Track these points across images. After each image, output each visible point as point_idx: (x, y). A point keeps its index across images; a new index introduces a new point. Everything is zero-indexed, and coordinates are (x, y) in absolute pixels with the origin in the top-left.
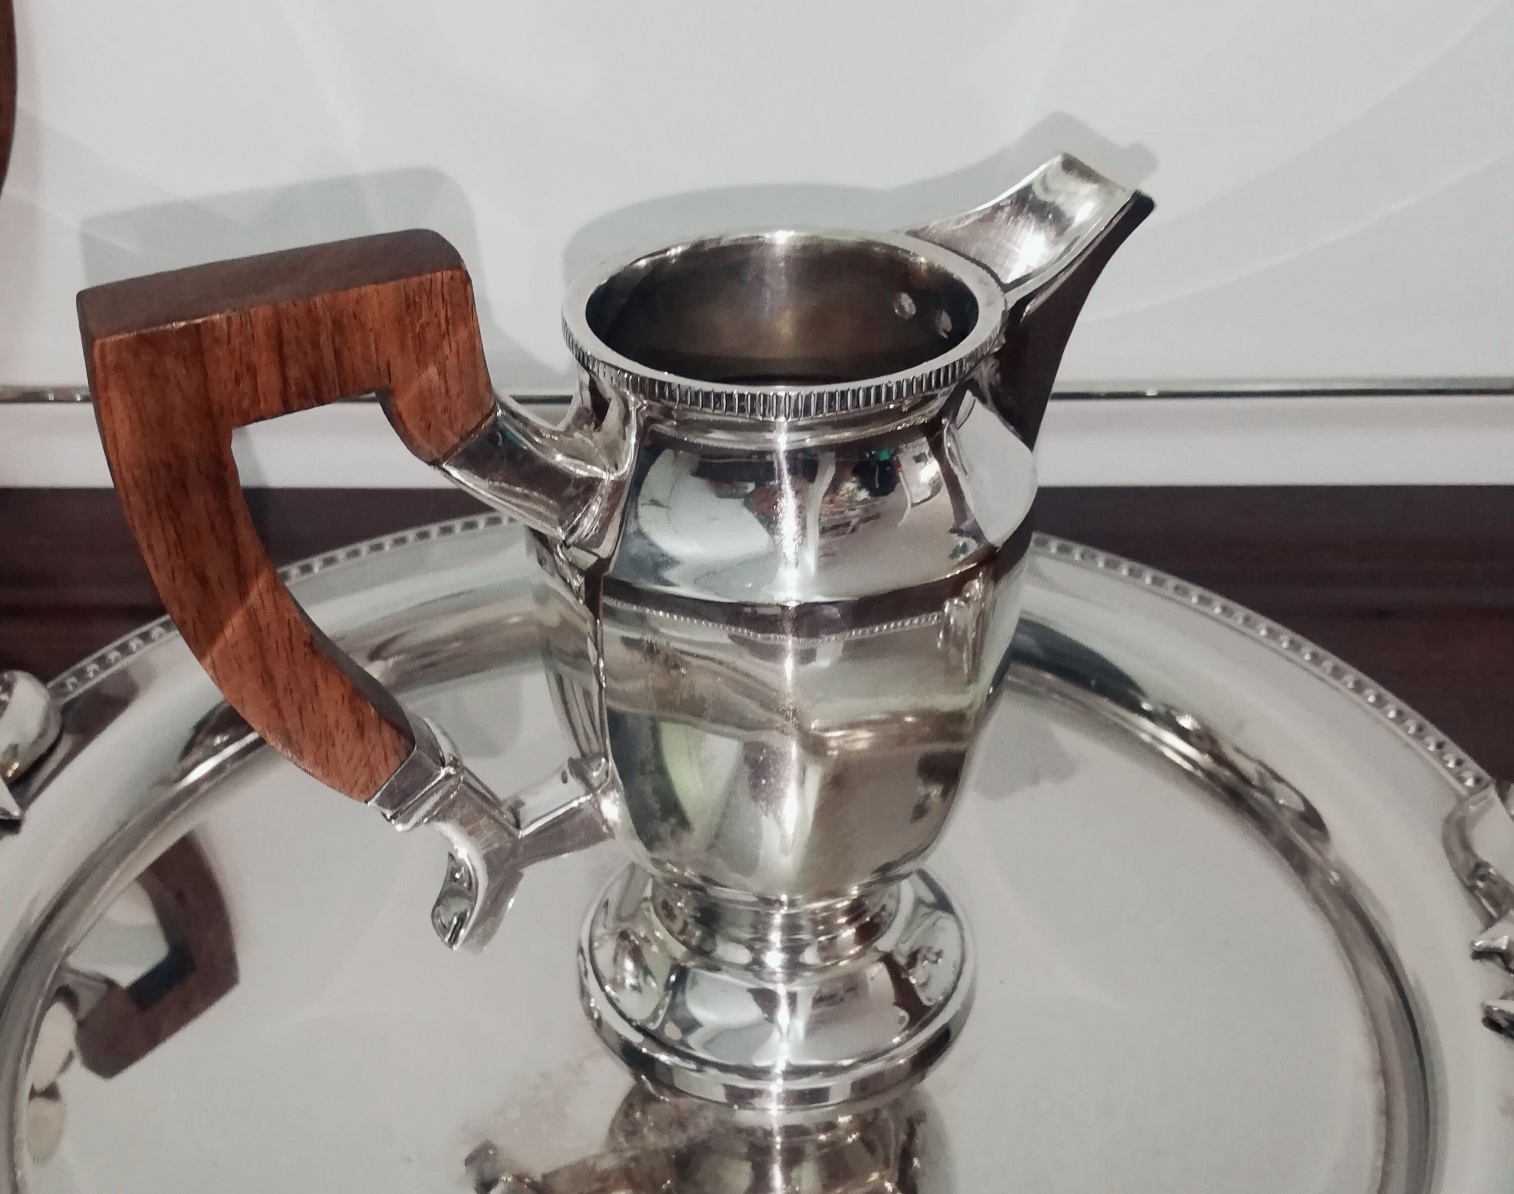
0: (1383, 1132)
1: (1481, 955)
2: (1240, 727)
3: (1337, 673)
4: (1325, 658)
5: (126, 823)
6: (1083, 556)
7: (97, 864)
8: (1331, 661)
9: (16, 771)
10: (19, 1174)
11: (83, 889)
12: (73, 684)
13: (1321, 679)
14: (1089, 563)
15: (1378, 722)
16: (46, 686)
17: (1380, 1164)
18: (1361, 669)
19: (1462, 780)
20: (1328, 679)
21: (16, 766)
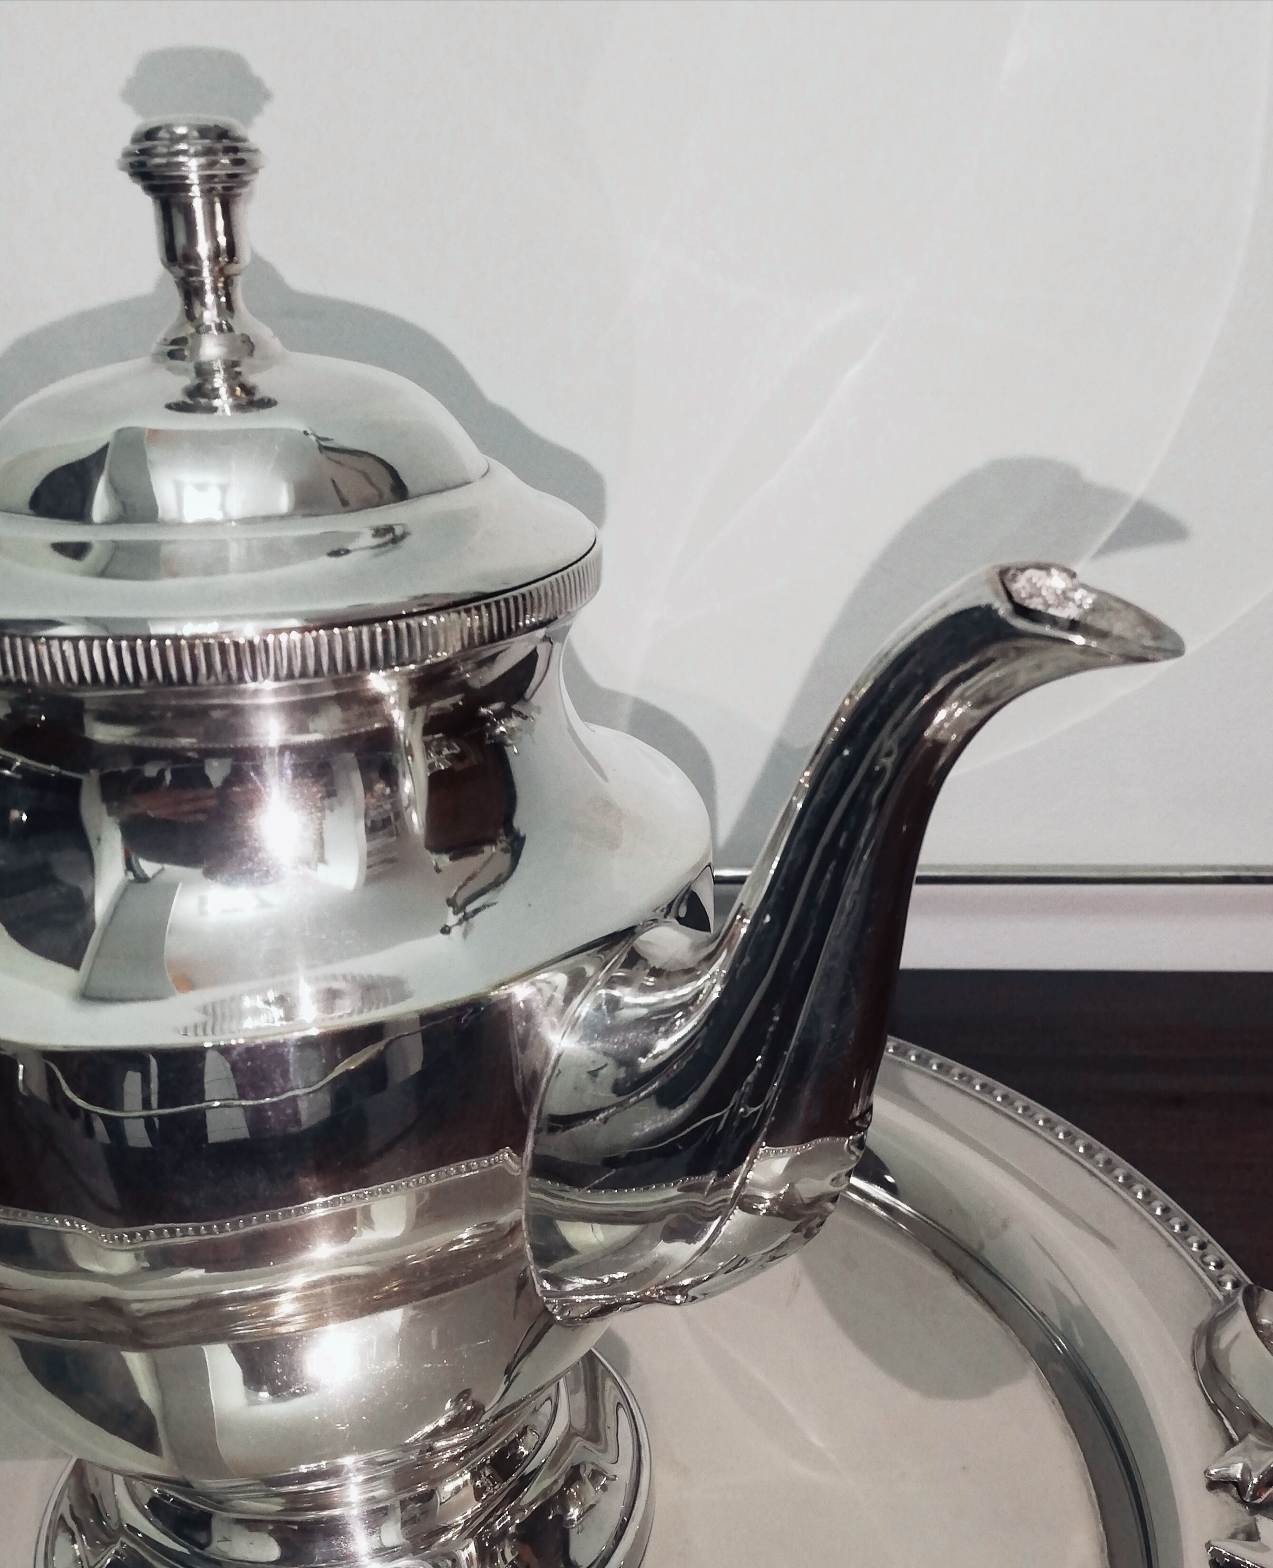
1: (1215, 1485)
19: (1220, 1284)
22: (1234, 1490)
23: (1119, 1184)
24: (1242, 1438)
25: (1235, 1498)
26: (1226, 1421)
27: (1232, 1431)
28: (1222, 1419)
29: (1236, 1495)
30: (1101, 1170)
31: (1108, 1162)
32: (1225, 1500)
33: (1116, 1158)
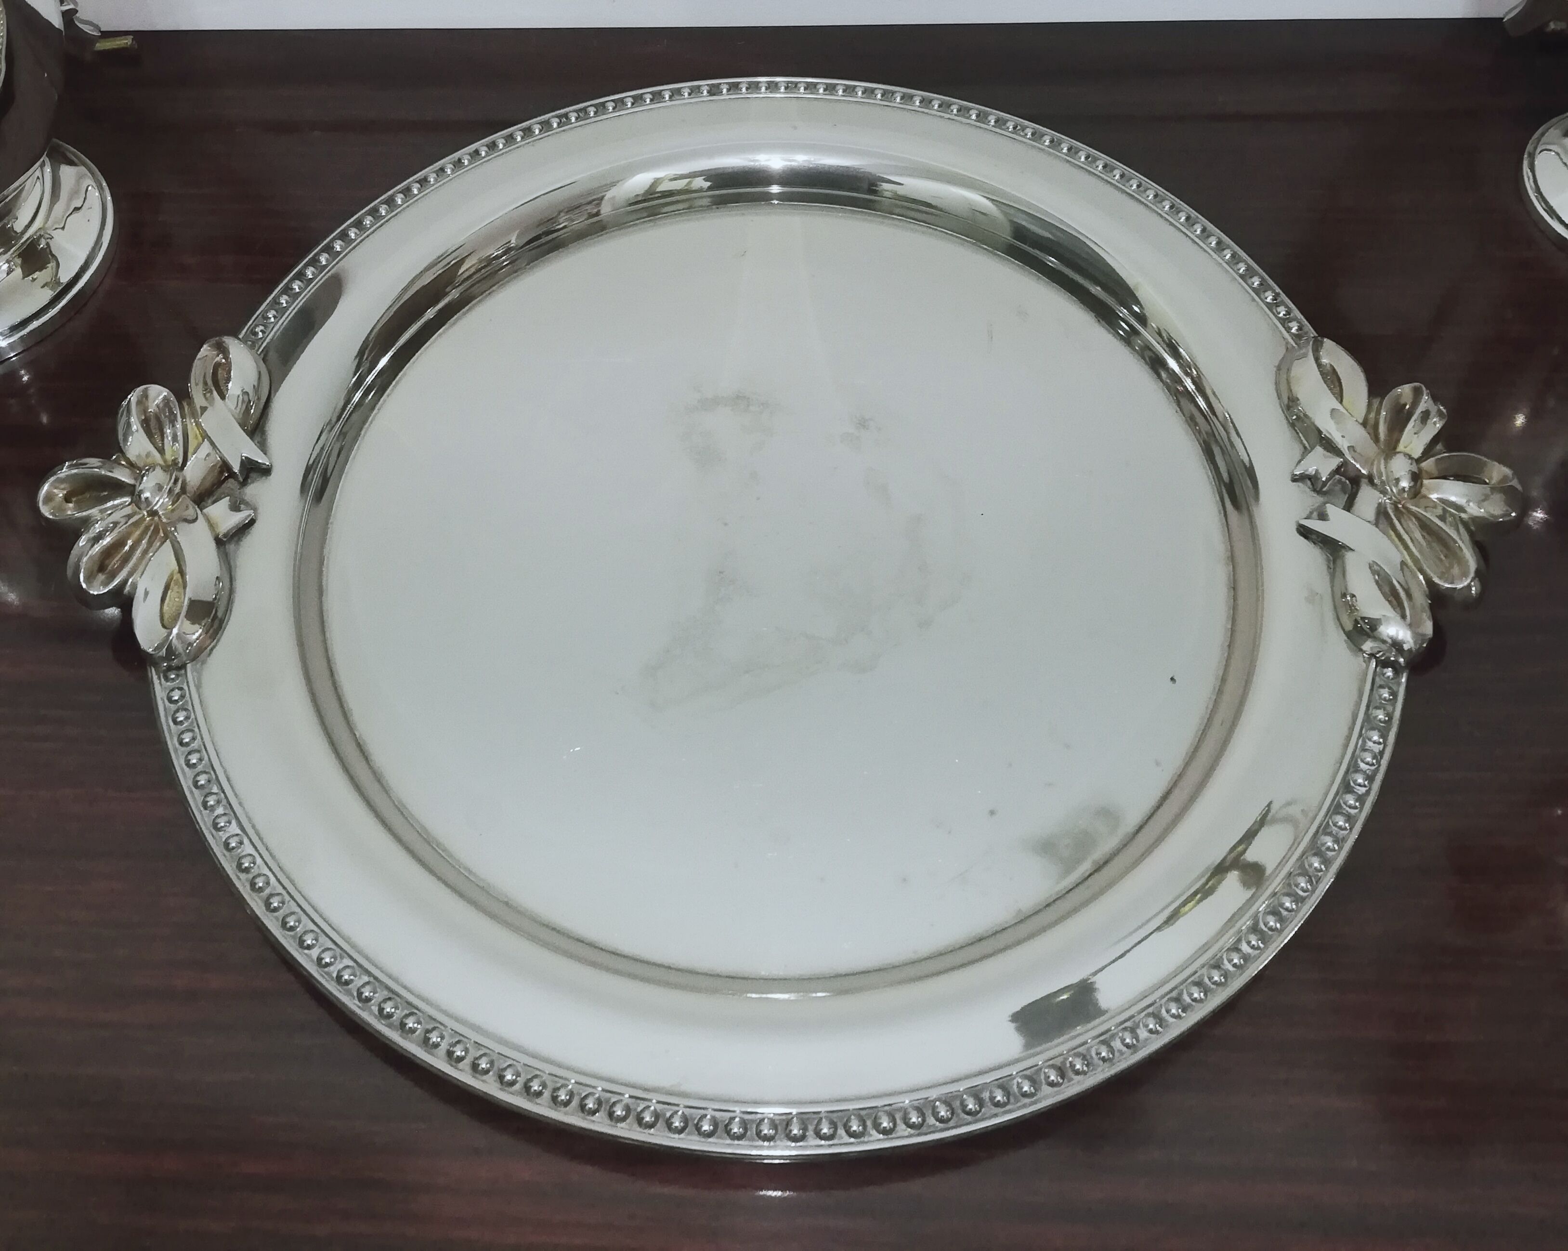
1: (1297, 478)
22: (1309, 482)
23: (1211, 249)
24: (1312, 448)
25: (1309, 488)
26: (1301, 435)
27: (1305, 442)
28: (1298, 433)
29: (1311, 487)
30: (1198, 236)
31: (1205, 230)
32: (1304, 488)
33: (1212, 227)
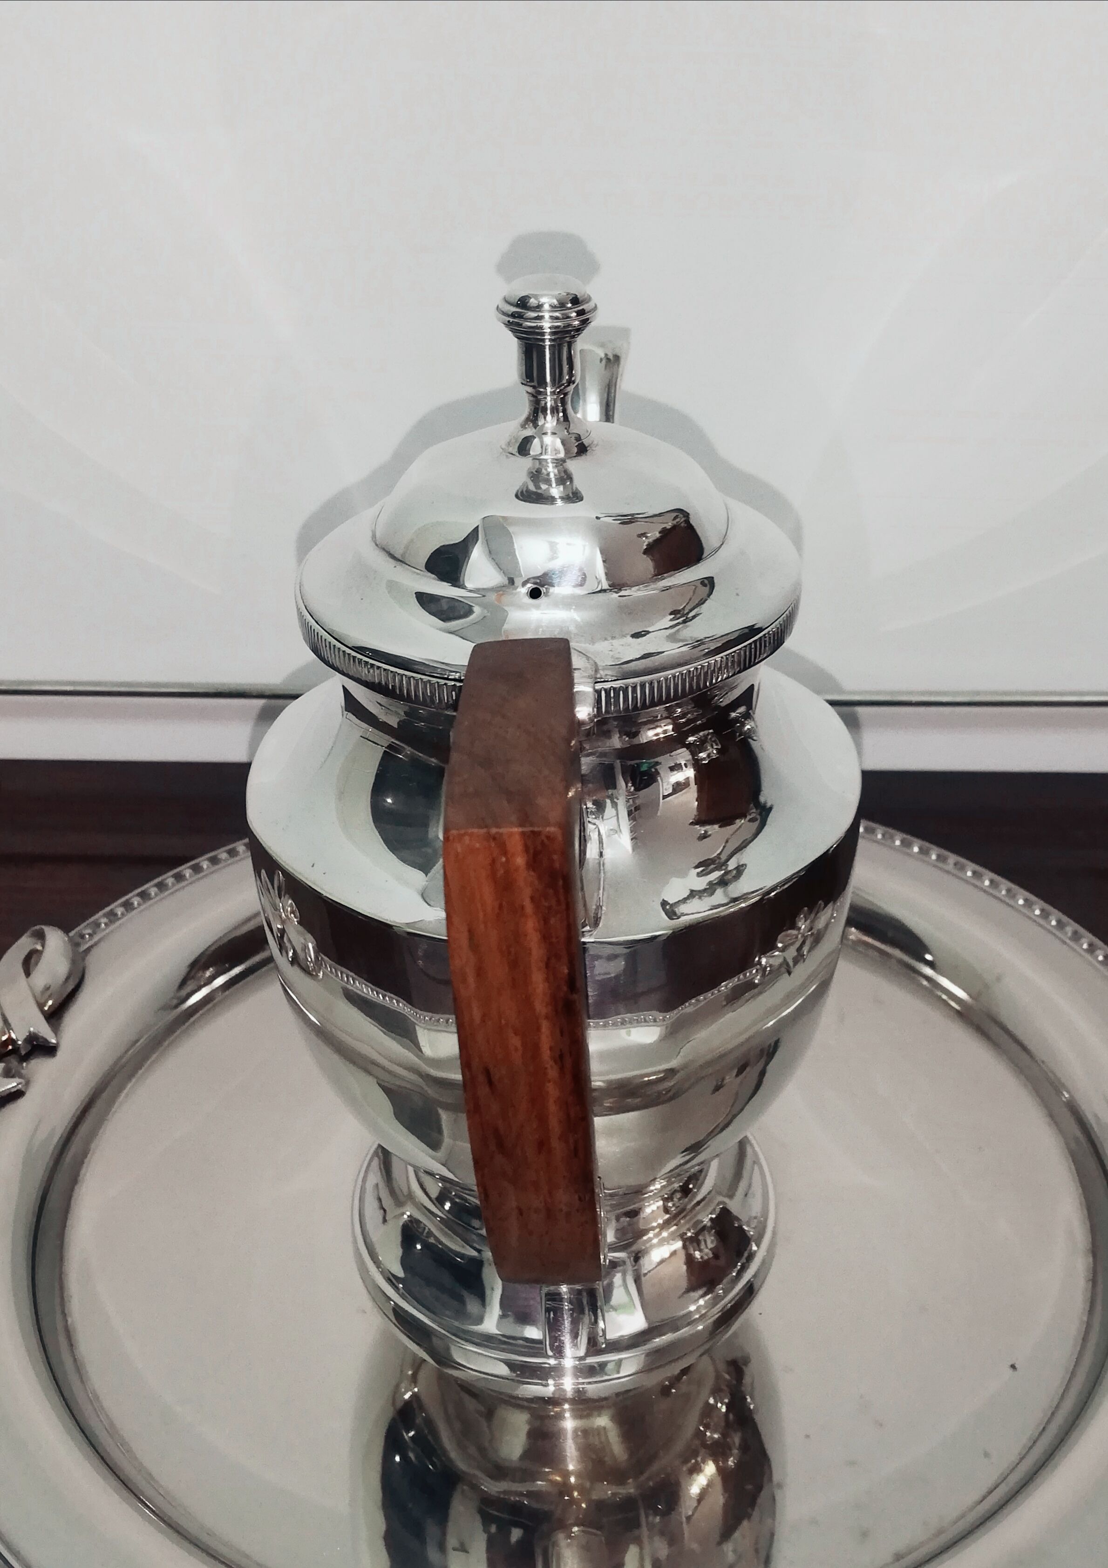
0: (1089, 1295)
2: (999, 979)
3: (1076, 937)
4: (1068, 924)
5: (137, 1041)
6: (883, 835)
7: (114, 1077)
8: (1072, 927)
9: (50, 1007)
10: (70, 1320)
11: (104, 1095)
12: (89, 934)
13: (1064, 943)
14: (889, 842)
15: (1090, 964)
16: (67, 934)
17: (1085, 1319)
18: (1095, 934)
20: (1068, 941)
21: (50, 1003)
30: (1070, 939)
31: (1075, 933)
33: (1082, 930)
